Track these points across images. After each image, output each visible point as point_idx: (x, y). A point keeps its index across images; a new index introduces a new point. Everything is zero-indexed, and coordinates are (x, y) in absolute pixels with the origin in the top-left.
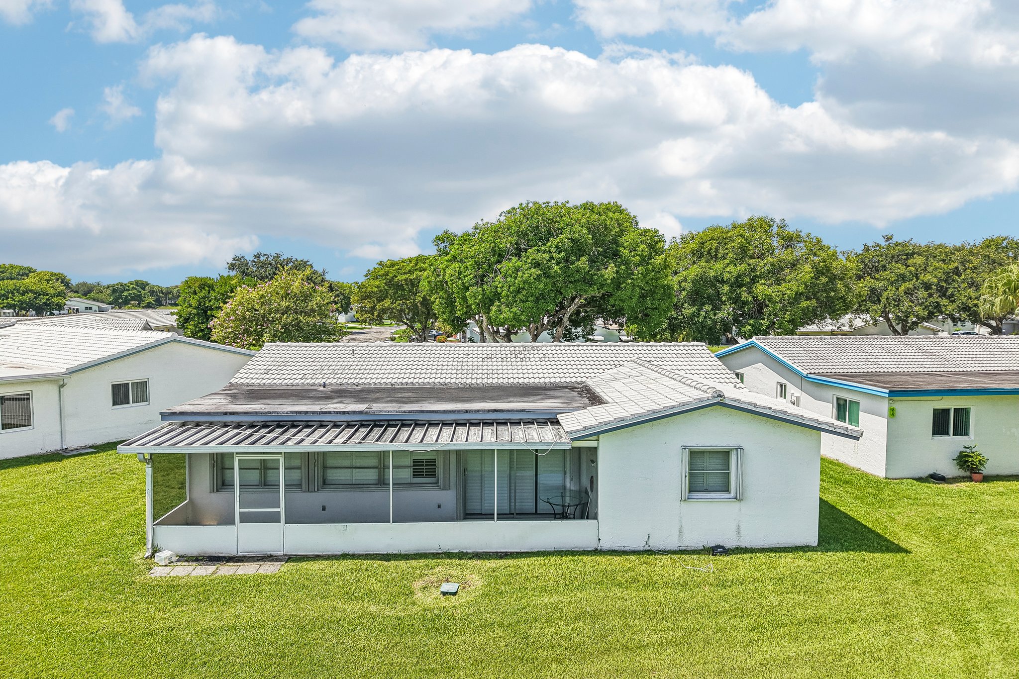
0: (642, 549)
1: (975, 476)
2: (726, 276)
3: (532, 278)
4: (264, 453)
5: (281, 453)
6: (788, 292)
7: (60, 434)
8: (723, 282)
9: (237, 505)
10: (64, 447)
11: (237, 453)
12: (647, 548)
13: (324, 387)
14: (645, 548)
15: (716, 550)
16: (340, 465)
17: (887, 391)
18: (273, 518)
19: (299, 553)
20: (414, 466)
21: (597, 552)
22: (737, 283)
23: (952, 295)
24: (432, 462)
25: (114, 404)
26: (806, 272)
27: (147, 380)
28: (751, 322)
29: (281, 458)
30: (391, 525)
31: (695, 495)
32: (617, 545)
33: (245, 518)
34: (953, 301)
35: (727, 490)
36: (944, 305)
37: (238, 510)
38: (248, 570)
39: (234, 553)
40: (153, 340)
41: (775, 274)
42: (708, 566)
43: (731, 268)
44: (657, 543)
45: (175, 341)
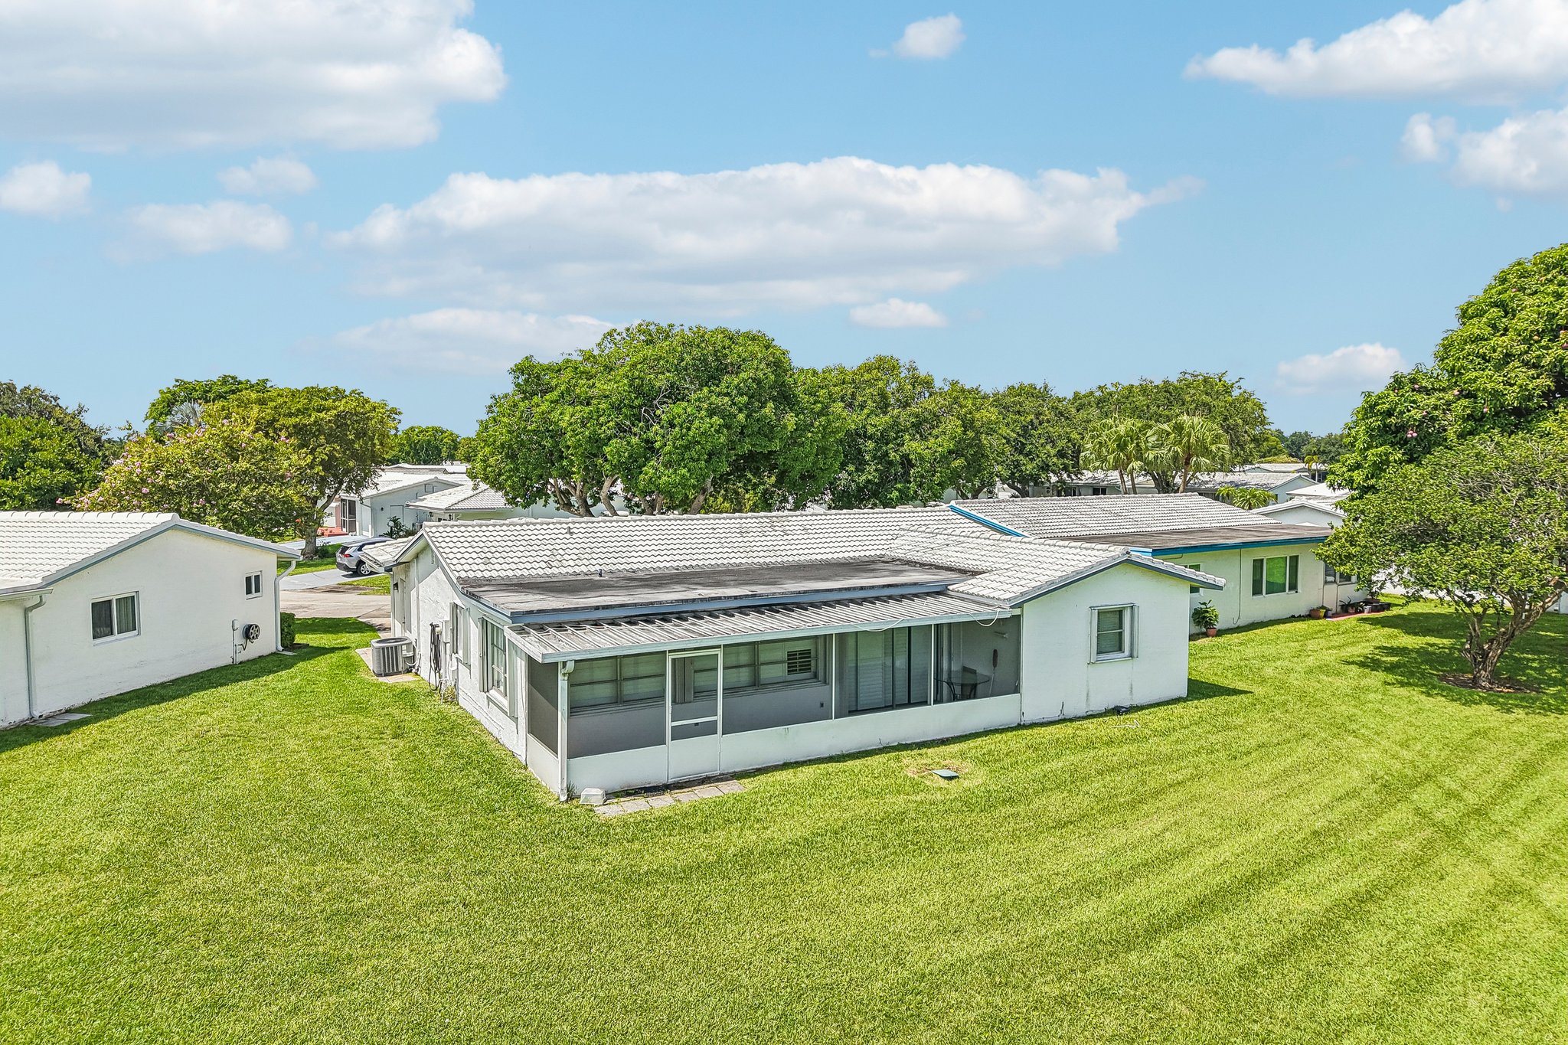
0: (1057, 719)
1: (1211, 632)
2: (870, 430)
3: (713, 430)
4: (684, 650)
5: (718, 647)
6: (940, 449)
7: (26, 693)
8: (865, 436)
9: (669, 717)
10: (37, 714)
11: (670, 651)
12: (1061, 717)
13: (600, 575)
14: (1060, 718)
15: (1117, 711)
16: (707, 667)
17: (1151, 550)
18: (709, 729)
19: (737, 770)
20: (789, 659)
21: (1020, 727)
22: (883, 439)
23: (1030, 453)
24: (806, 654)
25: (94, 637)
26: (952, 425)
27: (134, 594)
28: (899, 486)
29: (719, 652)
30: (834, 721)
31: (1102, 656)
32: (1036, 718)
33: (679, 734)
34: (1032, 460)
35: (1120, 648)
36: (1024, 464)
37: (670, 724)
38: (707, 793)
39: (664, 781)
40: (149, 527)
41: (921, 427)
42: (1113, 726)
43: (874, 420)
44: (1070, 712)
45: (176, 527)
